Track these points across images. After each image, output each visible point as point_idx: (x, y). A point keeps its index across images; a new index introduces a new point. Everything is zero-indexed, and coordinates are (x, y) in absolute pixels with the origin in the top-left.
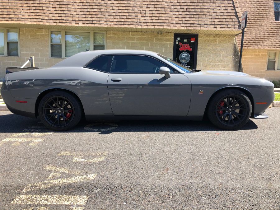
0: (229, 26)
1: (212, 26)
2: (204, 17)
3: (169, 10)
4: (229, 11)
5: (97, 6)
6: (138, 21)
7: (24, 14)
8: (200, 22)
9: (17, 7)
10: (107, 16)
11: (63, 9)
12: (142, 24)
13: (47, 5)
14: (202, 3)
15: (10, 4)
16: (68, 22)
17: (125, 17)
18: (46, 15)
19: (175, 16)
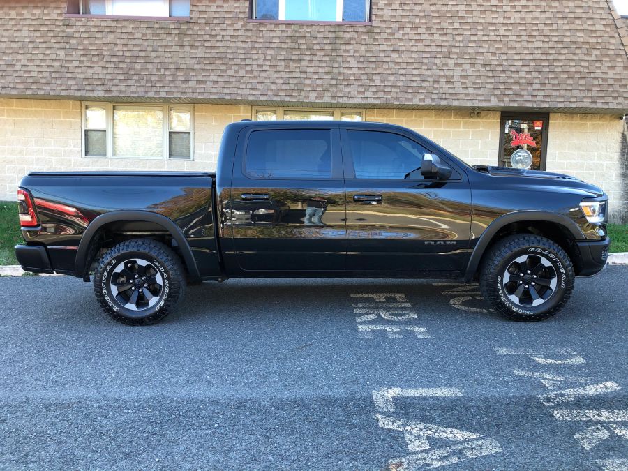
0: (620, 100)
1: (585, 100)
2: (570, 81)
3: (500, 69)
4: (618, 70)
5: (359, 62)
6: (441, 91)
7: (215, 79)
8: (562, 93)
9: (202, 66)
10: (378, 83)
11: (292, 69)
12: (447, 97)
13: (261, 62)
14: (565, 54)
15: (188, 60)
16: (302, 94)
17: (415, 84)
18: (259, 80)
19: (511, 81)
